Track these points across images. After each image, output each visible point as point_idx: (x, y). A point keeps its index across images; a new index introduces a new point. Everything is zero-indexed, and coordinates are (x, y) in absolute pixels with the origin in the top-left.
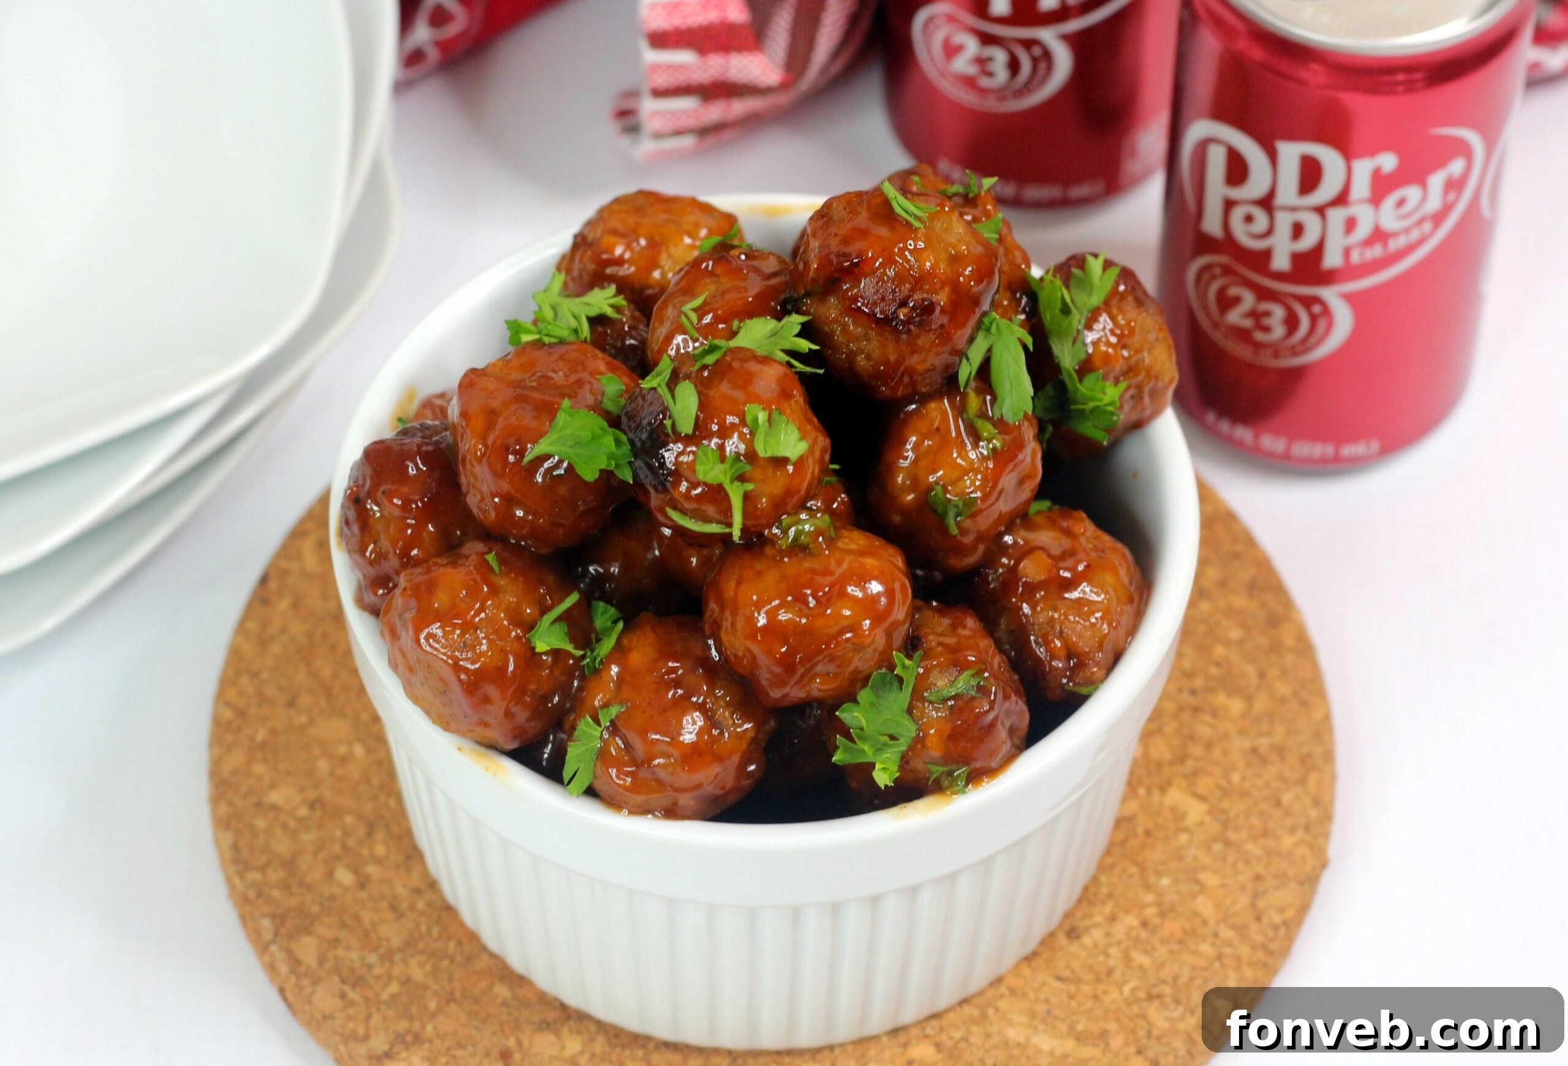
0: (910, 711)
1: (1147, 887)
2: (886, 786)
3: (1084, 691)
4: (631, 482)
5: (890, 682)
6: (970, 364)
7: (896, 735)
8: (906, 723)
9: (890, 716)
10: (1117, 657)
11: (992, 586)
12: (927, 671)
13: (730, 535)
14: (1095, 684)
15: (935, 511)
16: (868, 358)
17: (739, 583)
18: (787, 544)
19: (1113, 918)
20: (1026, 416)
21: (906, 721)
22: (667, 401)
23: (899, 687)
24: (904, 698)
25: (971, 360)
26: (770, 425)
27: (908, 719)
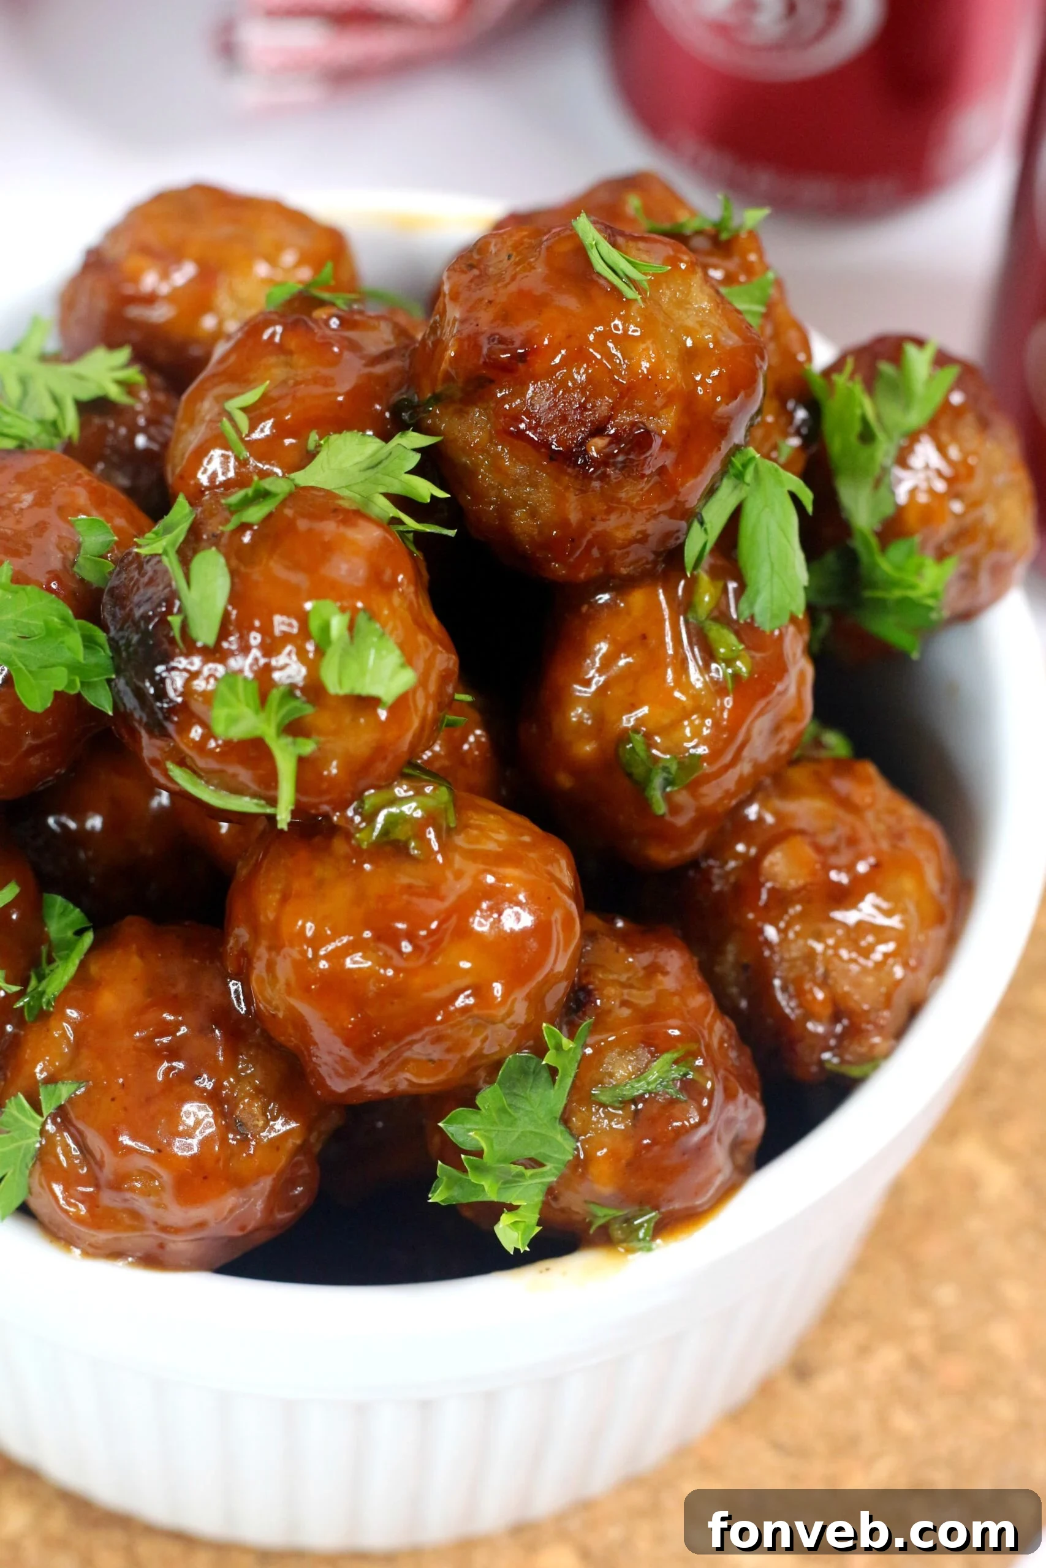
0: (565, 1120)
1: (921, 1300)
2: (517, 1250)
3: (854, 1072)
4: (110, 713)
5: (534, 1072)
6: (706, 530)
7: (540, 1159)
8: (559, 1138)
9: (531, 1128)
10: (914, 1010)
11: (717, 888)
12: (599, 1052)
13: (272, 819)
14: (874, 1060)
15: (630, 775)
16: (533, 514)
17: (285, 899)
18: (370, 841)
19: (864, 1351)
20: (793, 619)
21: (559, 1135)
22: (176, 582)
23: (550, 1079)
24: (557, 1097)
25: (708, 526)
26: (352, 637)
27: (562, 1133)
